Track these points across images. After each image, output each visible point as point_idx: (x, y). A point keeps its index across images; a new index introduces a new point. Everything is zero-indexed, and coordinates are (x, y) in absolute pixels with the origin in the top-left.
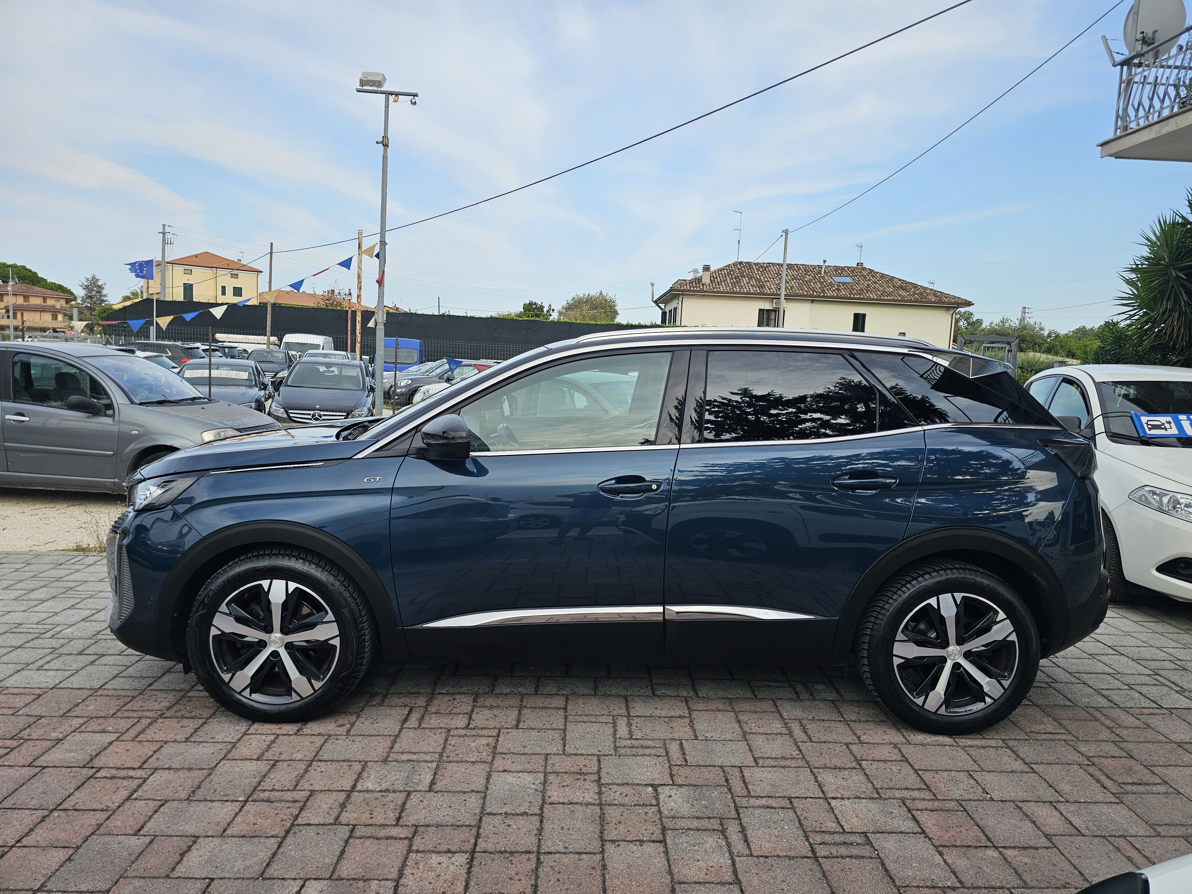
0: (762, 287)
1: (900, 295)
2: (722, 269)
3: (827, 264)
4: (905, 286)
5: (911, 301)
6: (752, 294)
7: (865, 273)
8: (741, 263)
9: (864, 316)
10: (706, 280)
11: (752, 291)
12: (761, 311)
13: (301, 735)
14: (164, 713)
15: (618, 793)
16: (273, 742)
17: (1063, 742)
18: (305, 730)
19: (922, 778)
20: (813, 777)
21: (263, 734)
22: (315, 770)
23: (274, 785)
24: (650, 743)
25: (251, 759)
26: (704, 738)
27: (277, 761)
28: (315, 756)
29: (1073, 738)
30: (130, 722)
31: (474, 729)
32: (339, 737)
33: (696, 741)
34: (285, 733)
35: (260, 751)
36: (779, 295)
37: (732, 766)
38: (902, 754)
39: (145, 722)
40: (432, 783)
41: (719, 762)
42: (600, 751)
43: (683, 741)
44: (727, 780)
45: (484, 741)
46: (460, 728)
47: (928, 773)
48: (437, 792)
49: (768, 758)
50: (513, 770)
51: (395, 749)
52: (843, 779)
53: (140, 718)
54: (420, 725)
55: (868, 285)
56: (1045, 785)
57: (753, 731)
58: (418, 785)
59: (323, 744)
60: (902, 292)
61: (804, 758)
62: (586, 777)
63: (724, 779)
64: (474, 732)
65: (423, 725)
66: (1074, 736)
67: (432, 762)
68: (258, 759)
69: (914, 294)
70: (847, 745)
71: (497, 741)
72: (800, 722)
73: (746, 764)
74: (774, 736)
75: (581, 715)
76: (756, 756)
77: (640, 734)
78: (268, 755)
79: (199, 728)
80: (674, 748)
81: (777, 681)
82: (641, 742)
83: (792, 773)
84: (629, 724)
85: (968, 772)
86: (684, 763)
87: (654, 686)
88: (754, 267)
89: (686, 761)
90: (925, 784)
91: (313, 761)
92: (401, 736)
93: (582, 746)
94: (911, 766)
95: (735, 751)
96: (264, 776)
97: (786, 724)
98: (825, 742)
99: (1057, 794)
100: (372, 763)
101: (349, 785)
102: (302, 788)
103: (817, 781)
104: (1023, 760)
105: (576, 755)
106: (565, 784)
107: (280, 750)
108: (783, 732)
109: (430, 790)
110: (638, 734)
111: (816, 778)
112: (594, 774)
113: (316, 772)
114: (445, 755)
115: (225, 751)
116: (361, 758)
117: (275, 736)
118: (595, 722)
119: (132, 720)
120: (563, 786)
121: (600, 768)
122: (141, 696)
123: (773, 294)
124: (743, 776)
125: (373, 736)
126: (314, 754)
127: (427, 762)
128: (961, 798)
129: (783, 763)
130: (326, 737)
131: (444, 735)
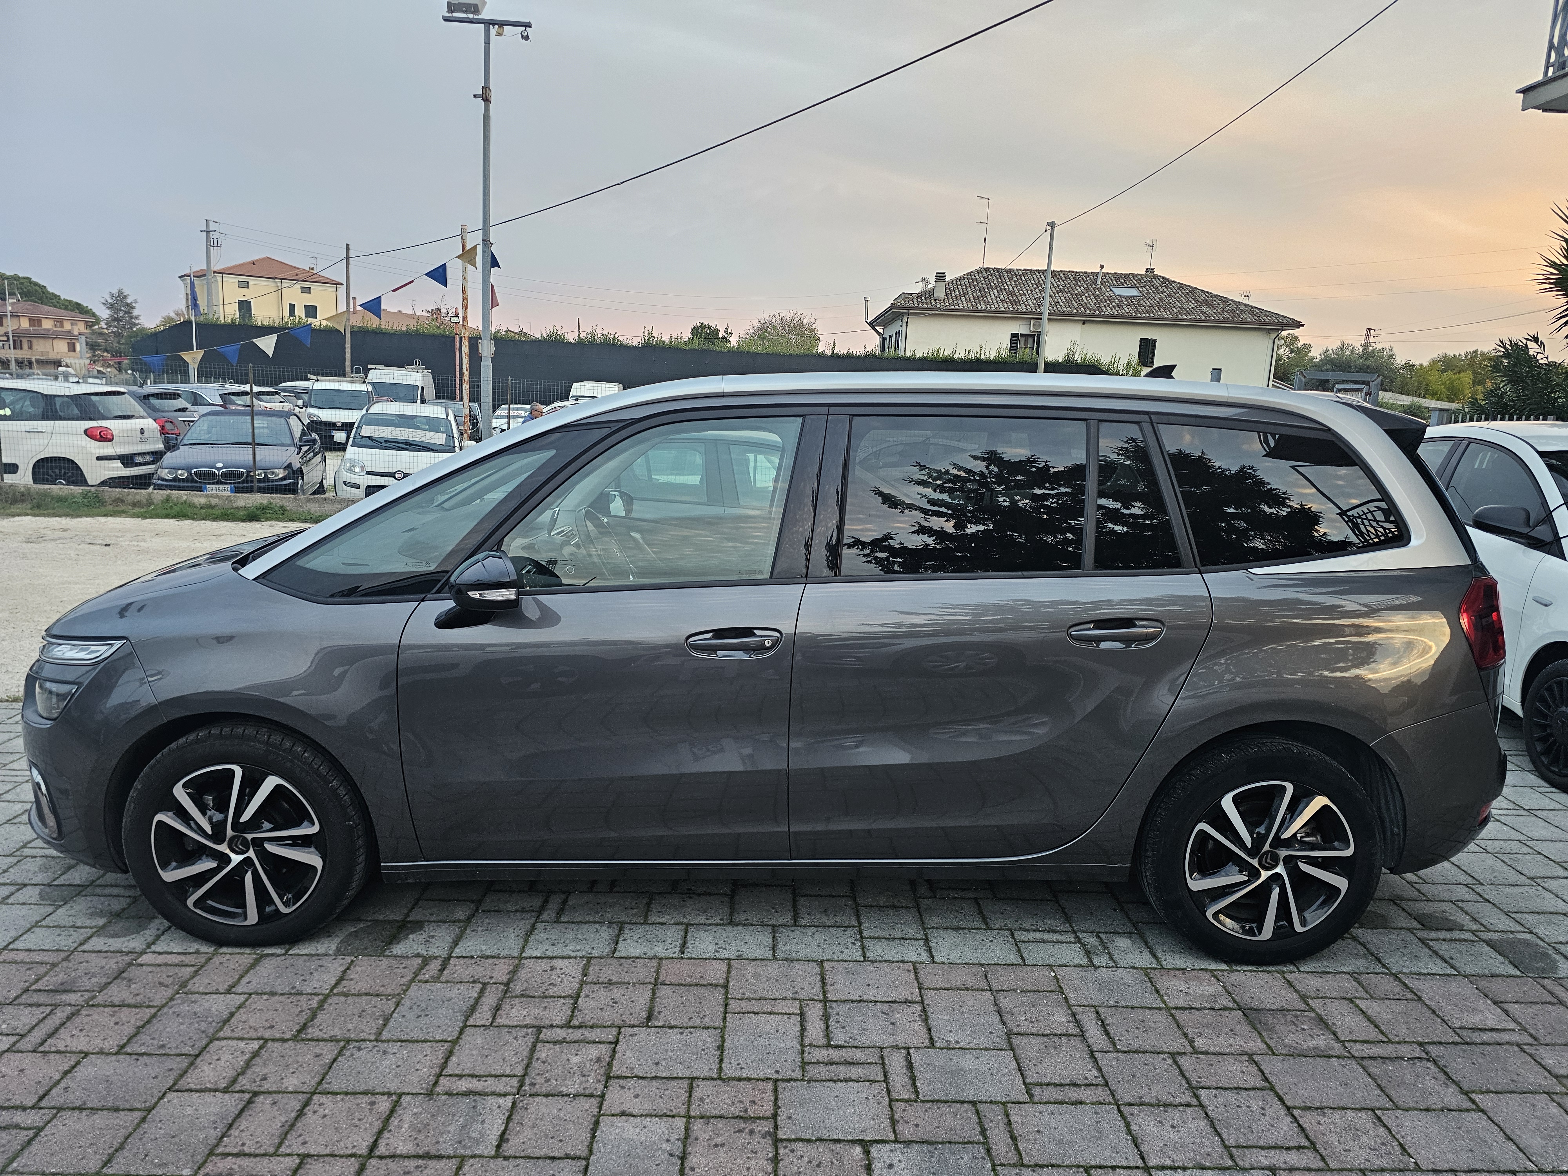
0: (1015, 303)
1: (1203, 313)
2: (961, 279)
3: (1104, 270)
4: (1210, 299)
5: (1218, 321)
6: (1003, 312)
7: (1156, 282)
8: (987, 270)
9: (1155, 341)
10: (940, 294)
11: (1003, 309)
12: (1013, 335)
13: (303, 1040)
14: (95, 997)
15: (806, 1159)
16: (256, 1054)
17: (1516, 1048)
18: (310, 1030)
19: (1300, 1126)
20: (1122, 1124)
21: (242, 1039)
22: (315, 1112)
23: (243, 1145)
24: (859, 1055)
25: (216, 1090)
26: (945, 1044)
27: (256, 1094)
28: (320, 1083)
29: (1530, 1040)
30: (39, 1013)
31: (580, 1027)
32: (363, 1045)
33: (932, 1051)
34: (278, 1036)
35: (232, 1073)
36: (1041, 314)
37: (991, 1102)
38: (1263, 1073)
39: (61, 1014)
40: (503, 1138)
41: (969, 1094)
42: (777, 1072)
43: (912, 1051)
44: (983, 1132)
45: (594, 1052)
46: (557, 1026)
47: (1308, 1114)
48: (506, 1158)
49: (1048, 1084)
50: (635, 1112)
51: (449, 1070)
52: (1173, 1127)
53: (56, 1006)
54: (494, 1018)
55: (1161, 299)
56: (1501, 1137)
57: (1022, 1030)
58: (477, 1142)
59: (335, 1060)
60: (1206, 309)
61: (1106, 1084)
62: (754, 1126)
63: (978, 1129)
64: (577, 1034)
65: (499, 1021)
66: (1531, 1035)
67: (505, 1095)
68: (225, 1090)
69: (1223, 311)
70: (1173, 1055)
71: (614, 1051)
72: (1097, 1013)
73: (1014, 1097)
74: (1056, 1039)
75: (749, 999)
76: (1028, 1081)
77: (842, 1036)
78: (244, 1082)
79: (143, 1026)
80: (896, 1062)
81: (1055, 932)
82: (844, 1054)
83: (1086, 1115)
84: (826, 1017)
85: (1373, 1110)
86: (913, 1097)
87: (866, 942)
88: (1005, 274)
89: (917, 1092)
90: (1307, 1137)
91: (314, 1093)
92: (462, 1042)
93: (749, 1061)
94: (1281, 1099)
95: (994, 1071)
96: (230, 1126)
97: (1074, 1015)
98: (1136, 1052)
99: (1521, 1155)
100: (408, 1098)
101: (365, 1144)
102: (288, 1151)
103: (1129, 1132)
104: (1457, 1084)
105: (740, 1079)
106: (719, 1140)
107: (265, 1071)
108: (1070, 1032)
109: (498, 1154)
110: (839, 1038)
111: (1128, 1125)
112: (768, 1118)
113: (314, 1117)
114: (527, 1081)
115: (175, 1074)
116: (393, 1087)
117: (261, 1042)
118: (771, 1013)
119: (41, 1009)
120: (716, 1146)
121: (776, 1106)
122: (65, 964)
123: (1031, 313)
124: (1009, 1123)
125: (417, 1041)
126: (317, 1079)
127: (500, 1095)
128: (1368, 1165)
129: (1073, 1094)
130: (342, 1043)
131: (530, 1039)
